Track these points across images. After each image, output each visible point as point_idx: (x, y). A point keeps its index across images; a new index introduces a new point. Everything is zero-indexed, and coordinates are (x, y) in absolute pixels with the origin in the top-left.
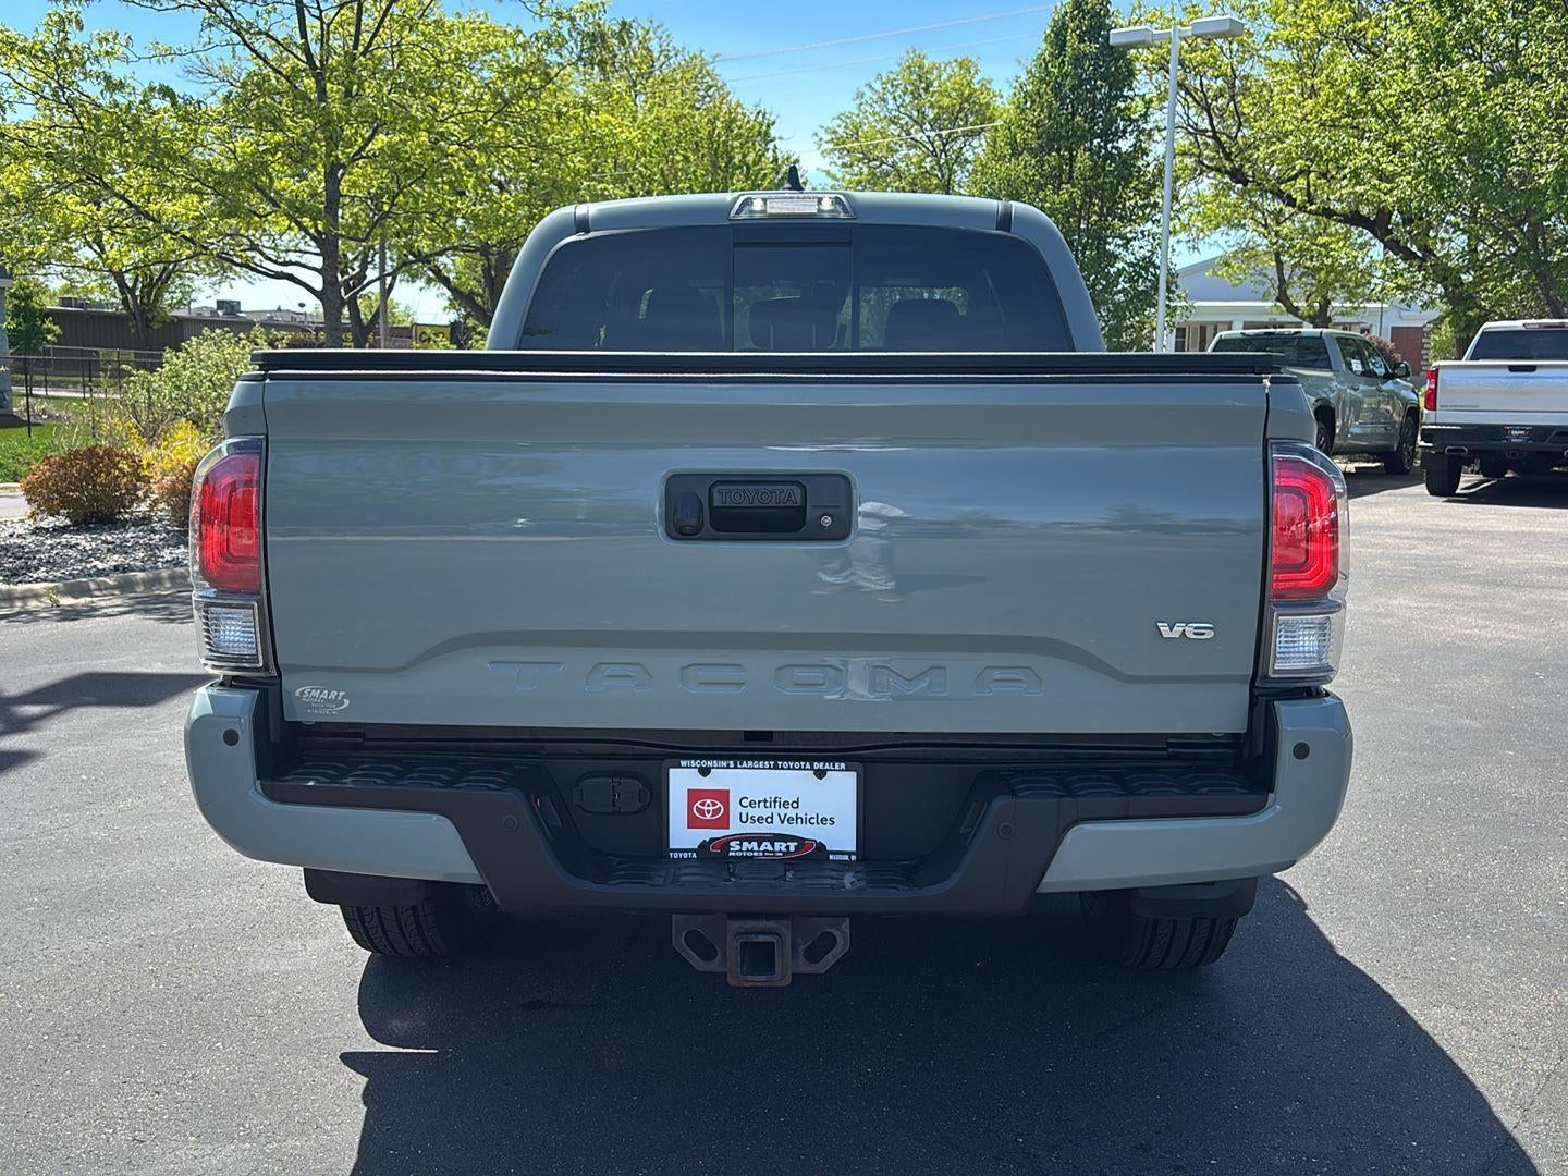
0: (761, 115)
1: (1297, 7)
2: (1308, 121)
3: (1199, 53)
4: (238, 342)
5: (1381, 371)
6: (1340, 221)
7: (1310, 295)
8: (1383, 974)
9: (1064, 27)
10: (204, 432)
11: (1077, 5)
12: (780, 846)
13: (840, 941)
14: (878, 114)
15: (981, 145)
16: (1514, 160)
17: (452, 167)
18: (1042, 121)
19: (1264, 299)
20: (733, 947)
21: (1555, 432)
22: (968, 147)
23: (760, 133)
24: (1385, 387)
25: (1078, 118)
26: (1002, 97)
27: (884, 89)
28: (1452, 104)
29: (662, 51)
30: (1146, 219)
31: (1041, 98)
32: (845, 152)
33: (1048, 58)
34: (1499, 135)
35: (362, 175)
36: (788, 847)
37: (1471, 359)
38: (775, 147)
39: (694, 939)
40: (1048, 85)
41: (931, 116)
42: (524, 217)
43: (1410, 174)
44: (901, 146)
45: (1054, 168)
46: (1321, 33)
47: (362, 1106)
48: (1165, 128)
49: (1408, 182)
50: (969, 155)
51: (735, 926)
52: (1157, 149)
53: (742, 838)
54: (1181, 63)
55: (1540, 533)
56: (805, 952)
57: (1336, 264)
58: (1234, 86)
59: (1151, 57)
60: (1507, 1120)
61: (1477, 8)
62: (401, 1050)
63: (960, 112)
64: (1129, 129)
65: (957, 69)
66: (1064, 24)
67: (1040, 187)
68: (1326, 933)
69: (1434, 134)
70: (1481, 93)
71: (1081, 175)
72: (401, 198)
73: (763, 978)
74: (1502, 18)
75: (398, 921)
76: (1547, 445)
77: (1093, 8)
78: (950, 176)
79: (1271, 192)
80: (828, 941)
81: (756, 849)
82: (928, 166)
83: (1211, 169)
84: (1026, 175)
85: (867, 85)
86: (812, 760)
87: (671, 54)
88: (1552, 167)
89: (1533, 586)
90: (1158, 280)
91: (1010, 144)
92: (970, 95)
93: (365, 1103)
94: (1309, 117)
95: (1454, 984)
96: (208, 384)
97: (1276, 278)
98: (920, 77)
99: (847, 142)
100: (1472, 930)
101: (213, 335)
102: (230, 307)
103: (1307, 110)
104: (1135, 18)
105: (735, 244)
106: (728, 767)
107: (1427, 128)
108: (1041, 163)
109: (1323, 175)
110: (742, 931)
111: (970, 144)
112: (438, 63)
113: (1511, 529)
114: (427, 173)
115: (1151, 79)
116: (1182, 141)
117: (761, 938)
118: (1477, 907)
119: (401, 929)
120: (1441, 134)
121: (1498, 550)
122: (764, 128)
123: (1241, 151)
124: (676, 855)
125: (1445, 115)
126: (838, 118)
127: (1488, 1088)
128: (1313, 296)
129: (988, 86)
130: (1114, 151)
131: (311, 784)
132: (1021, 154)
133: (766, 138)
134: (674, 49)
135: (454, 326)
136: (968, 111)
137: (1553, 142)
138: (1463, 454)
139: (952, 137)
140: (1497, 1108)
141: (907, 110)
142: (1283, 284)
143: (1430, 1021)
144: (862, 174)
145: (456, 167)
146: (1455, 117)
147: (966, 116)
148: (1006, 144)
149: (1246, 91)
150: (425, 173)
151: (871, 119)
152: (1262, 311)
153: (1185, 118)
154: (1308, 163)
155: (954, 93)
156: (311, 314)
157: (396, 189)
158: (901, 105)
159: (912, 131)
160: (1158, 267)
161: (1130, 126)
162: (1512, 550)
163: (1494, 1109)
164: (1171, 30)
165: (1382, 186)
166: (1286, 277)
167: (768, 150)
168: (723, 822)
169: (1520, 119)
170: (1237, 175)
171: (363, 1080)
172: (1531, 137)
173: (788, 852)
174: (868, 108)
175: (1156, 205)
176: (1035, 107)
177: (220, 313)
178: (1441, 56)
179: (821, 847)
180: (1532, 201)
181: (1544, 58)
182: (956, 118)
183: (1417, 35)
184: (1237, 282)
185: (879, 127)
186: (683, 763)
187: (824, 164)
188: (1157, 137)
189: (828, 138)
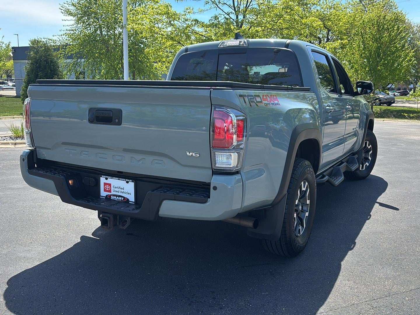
12: (120, 198)
13: (128, 222)
36: (122, 199)
53: (114, 195)
56: (122, 224)
62: (94, 237)
81: (116, 198)
86: (126, 178)
93: (74, 245)
105: (219, 54)
106: (110, 178)
117: (105, 218)
124: (101, 197)
131: (34, 171)
168: (110, 191)
171: (79, 241)
173: (122, 200)
179: (128, 200)
186: (102, 176)
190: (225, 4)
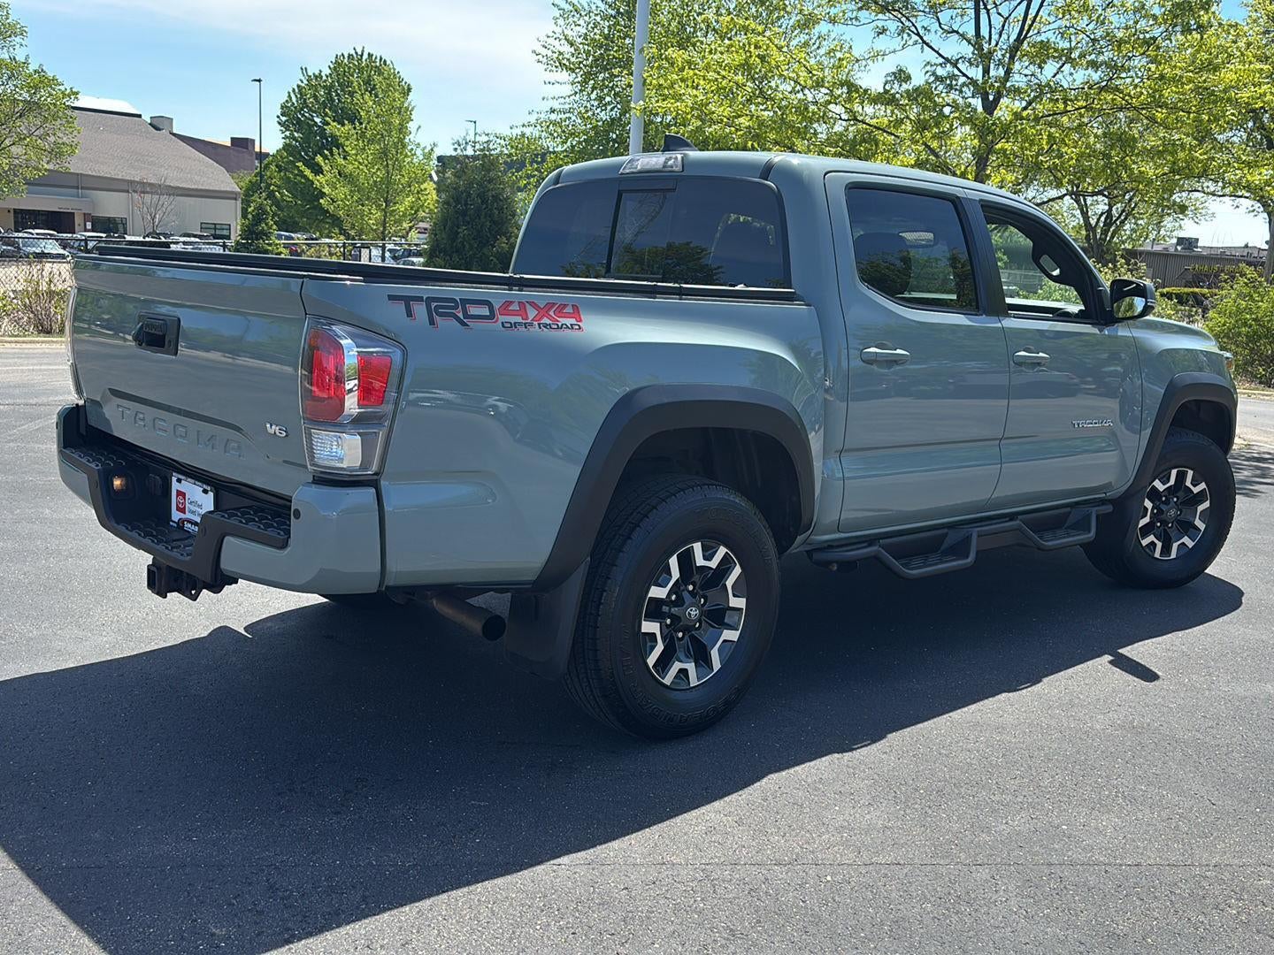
53: (188, 521)
81: (192, 527)
102: (1188, 244)
106: (184, 480)
124: (173, 524)
168: (184, 511)
177: (1179, 248)
186: (174, 475)
190: (954, 31)
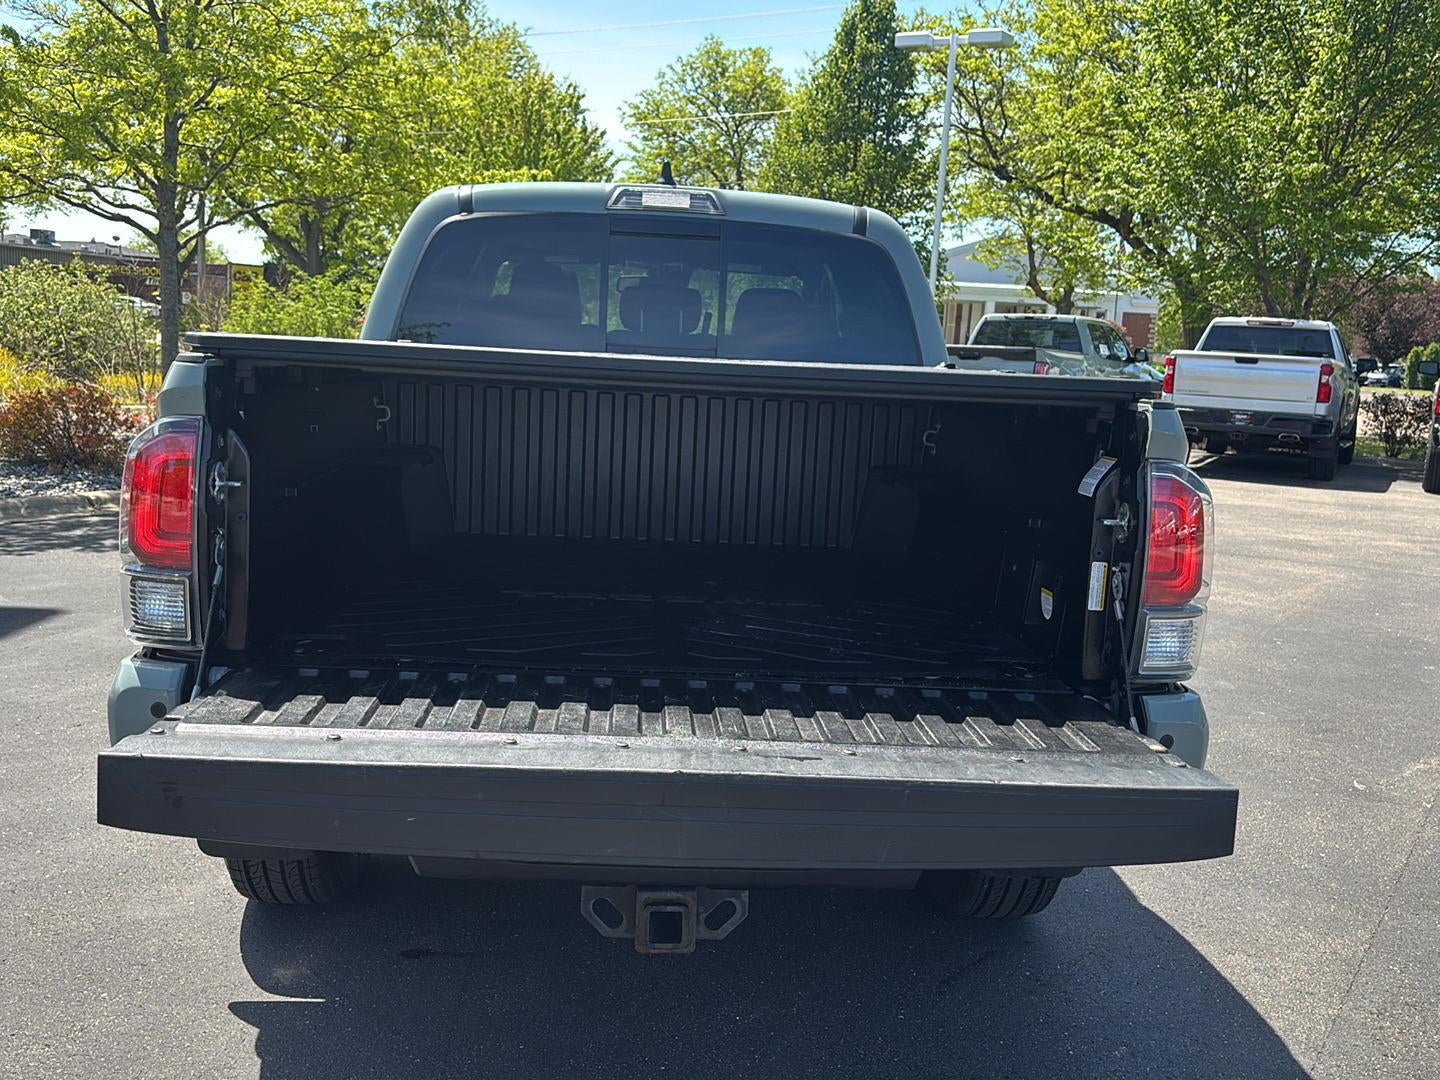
0: (572, 88)
1: (1061, 26)
2: (1067, 128)
3: (973, 60)
4: (56, 274)
5: (1123, 355)
6: (1090, 218)
7: (1056, 282)
8: (1182, 922)
9: (854, 27)
10: (22, 359)
11: (866, 8)
13: (739, 908)
14: (677, 93)
15: (770, 129)
16: (1242, 176)
17: (295, 126)
18: (832, 112)
19: (1017, 282)
20: (643, 917)
21: (1272, 417)
22: (758, 130)
23: (570, 105)
24: (1126, 370)
25: (863, 112)
26: (790, 85)
27: (684, 71)
28: (1193, 122)
29: (477, 21)
30: (921, 206)
31: (831, 91)
32: (646, 127)
33: (838, 55)
34: (1232, 153)
35: (201, 125)
37: (1202, 350)
38: (584, 119)
39: (602, 908)
40: (838, 80)
41: (726, 98)
42: (360, 175)
43: (1155, 183)
44: (697, 124)
45: (841, 156)
46: (1080, 50)
47: (256, 1058)
48: (941, 126)
49: (1153, 189)
50: (759, 137)
51: (643, 896)
52: (933, 143)
54: (957, 67)
55: (1260, 507)
56: (707, 918)
57: (1088, 256)
58: (1002, 91)
59: (931, 61)
60: (1305, 1063)
61: (1216, 38)
62: (289, 999)
63: (752, 97)
64: (909, 125)
65: (751, 57)
66: (853, 24)
67: (828, 173)
68: (1128, 884)
69: (1177, 148)
70: (1218, 114)
71: (865, 164)
72: (242, 152)
73: (670, 945)
74: (1236, 49)
75: (283, 872)
76: (1264, 428)
77: (881, 12)
78: (741, 154)
79: (1032, 189)
80: (727, 910)
82: (722, 145)
83: (979, 164)
84: (816, 161)
85: (668, 66)
87: (487, 24)
88: (1275, 184)
89: (1261, 557)
90: (929, 263)
91: (802, 131)
92: (763, 82)
93: (259, 1055)
94: (1068, 124)
95: (1244, 932)
96: (25, 312)
97: (1028, 264)
98: (717, 63)
99: (648, 117)
100: (1252, 881)
101: (32, 265)
102: (44, 237)
103: (1066, 118)
104: (917, 23)
105: (611, 233)
107: (1171, 142)
108: (829, 151)
109: (1078, 176)
110: (651, 901)
111: (760, 127)
112: (279, 23)
113: (1236, 503)
114: (270, 130)
115: (929, 80)
116: (955, 138)
117: (670, 909)
118: (1253, 859)
119: (284, 879)
120: (1183, 148)
121: (1227, 522)
122: (575, 100)
123: (1006, 151)
125: (1187, 132)
126: (641, 94)
127: (1284, 1032)
128: (1059, 282)
129: (778, 74)
130: (895, 144)
132: (811, 142)
133: (576, 109)
134: (489, 20)
135: (267, 266)
136: (760, 96)
137: (1277, 162)
138: (1194, 434)
139: (744, 119)
140: (1295, 1050)
141: (703, 91)
142: (1034, 271)
143: (1228, 967)
144: (661, 147)
145: (298, 125)
146: (1194, 135)
147: (758, 101)
148: (798, 131)
149: (1012, 97)
150: (267, 129)
151: (671, 98)
152: (1014, 293)
153: (958, 117)
154: (1065, 165)
155: (748, 79)
156: (126, 248)
157: (238, 143)
158: (699, 87)
159: (709, 111)
160: (930, 252)
161: (909, 121)
162: (1240, 522)
163: (1293, 1052)
164: (950, 37)
165: (1131, 190)
166: (1037, 265)
167: (577, 121)
169: (1249, 140)
170: (1001, 171)
171: (254, 1031)
172: (1258, 156)
174: (668, 87)
175: (929, 195)
176: (825, 99)
177: (34, 241)
178: (1185, 79)
180: (1257, 212)
181: (1272, 87)
182: (749, 102)
183: (1165, 59)
184: (994, 266)
185: (677, 106)
187: (627, 135)
188: (932, 133)
189: (632, 112)
